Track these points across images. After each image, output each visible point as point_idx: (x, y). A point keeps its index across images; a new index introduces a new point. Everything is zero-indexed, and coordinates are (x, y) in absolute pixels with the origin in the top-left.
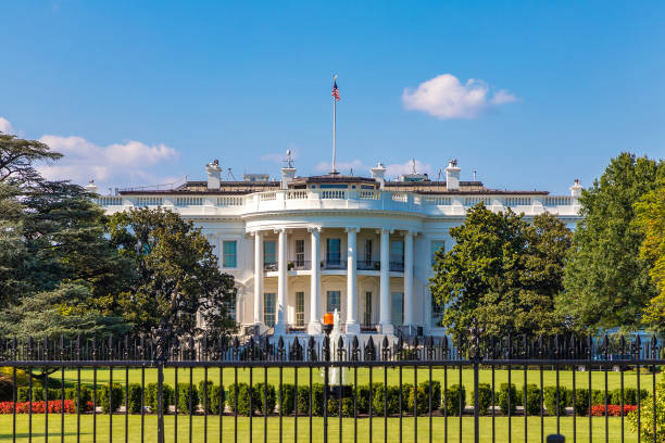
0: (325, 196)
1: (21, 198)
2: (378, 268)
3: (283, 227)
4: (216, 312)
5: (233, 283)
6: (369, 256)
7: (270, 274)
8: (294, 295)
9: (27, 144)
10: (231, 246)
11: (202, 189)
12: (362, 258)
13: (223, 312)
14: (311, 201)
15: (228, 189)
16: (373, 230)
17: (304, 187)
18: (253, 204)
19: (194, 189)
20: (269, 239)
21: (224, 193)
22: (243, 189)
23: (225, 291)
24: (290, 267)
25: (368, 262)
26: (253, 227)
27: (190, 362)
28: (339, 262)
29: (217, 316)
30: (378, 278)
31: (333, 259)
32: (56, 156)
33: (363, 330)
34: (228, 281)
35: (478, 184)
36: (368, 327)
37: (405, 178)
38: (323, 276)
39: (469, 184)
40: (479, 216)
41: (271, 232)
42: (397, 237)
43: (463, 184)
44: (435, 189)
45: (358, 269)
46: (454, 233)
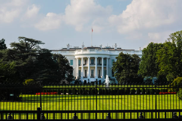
0: (91, 51)
1: (37, 52)
2: (101, 65)
3: (82, 57)
4: (70, 74)
7: (80, 66)
8: (84, 71)
9: (38, 41)
10: (72, 61)
11: (66, 50)
12: (98, 63)
14: (88, 52)
15: (71, 50)
16: (100, 58)
17: (86, 49)
18: (76, 52)
19: (64, 50)
20: (80, 60)
22: (74, 50)
23: (71, 69)
24: (84, 65)
26: (76, 57)
27: (64, 84)
30: (101, 67)
31: (92, 63)
32: (44, 43)
34: (72, 68)
35: (121, 48)
36: (99, 77)
37: (106, 47)
38: (90, 67)
39: (119, 48)
40: (122, 55)
41: (80, 58)
42: (105, 59)
43: (117, 48)
44: (112, 49)
45: (97, 65)
46: (116, 58)
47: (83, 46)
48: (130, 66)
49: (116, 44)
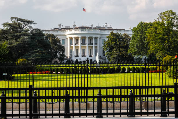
0: (82, 30)
1: (29, 32)
2: (92, 44)
3: (74, 37)
4: (61, 53)
5: (64, 48)
6: (90, 42)
7: (71, 46)
8: (76, 50)
9: (30, 21)
10: (63, 40)
11: (58, 29)
12: (89, 42)
13: (63, 53)
14: (79, 31)
15: (62, 29)
16: (91, 37)
17: (78, 29)
18: (68, 32)
19: (56, 29)
20: (71, 39)
21: (62, 30)
22: (66, 29)
23: (62, 49)
24: (75, 44)
25: (90, 43)
26: (68, 37)
27: (56, 63)
28: (85, 43)
29: (61, 54)
30: (92, 46)
31: (84, 42)
32: (36, 23)
33: (90, 57)
34: (63, 47)
35: (111, 28)
36: (91, 56)
37: (97, 27)
38: (82, 46)
39: (109, 28)
40: (112, 34)
41: (71, 37)
42: (96, 38)
43: (108, 28)
44: (103, 29)
45: (89, 45)
46: (107, 37)
47: (74, 26)
48: (121, 45)
49: (106, 24)
